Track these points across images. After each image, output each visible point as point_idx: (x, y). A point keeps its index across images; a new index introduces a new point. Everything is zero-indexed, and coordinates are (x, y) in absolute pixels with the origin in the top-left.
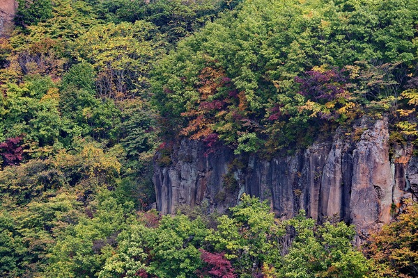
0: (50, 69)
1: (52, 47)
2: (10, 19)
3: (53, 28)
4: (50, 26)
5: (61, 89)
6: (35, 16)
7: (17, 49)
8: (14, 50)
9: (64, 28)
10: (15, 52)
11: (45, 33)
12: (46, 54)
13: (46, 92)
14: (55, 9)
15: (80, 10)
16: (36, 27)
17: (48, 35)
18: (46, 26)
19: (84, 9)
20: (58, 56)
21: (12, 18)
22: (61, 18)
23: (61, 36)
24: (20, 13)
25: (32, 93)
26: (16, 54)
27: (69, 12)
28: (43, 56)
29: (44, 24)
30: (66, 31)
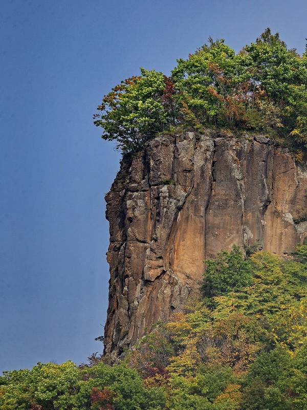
0: (238, 358)
1: (244, 327)
2: (198, 286)
3: (250, 300)
4: (246, 298)
5: (244, 385)
6: (228, 283)
7: (197, 330)
8: (194, 330)
9: (266, 301)
10: (195, 334)
11: (238, 307)
12: (235, 337)
13: (222, 390)
14: (258, 273)
15: (295, 274)
16: (227, 298)
17: (242, 311)
18: (239, 298)
19: (300, 273)
20: (250, 340)
21: (201, 286)
22: (265, 286)
23: (261, 311)
24: (208, 279)
25: (205, 390)
26: (196, 335)
27: (278, 278)
28: (229, 339)
29: (238, 294)
30: (269, 304)
